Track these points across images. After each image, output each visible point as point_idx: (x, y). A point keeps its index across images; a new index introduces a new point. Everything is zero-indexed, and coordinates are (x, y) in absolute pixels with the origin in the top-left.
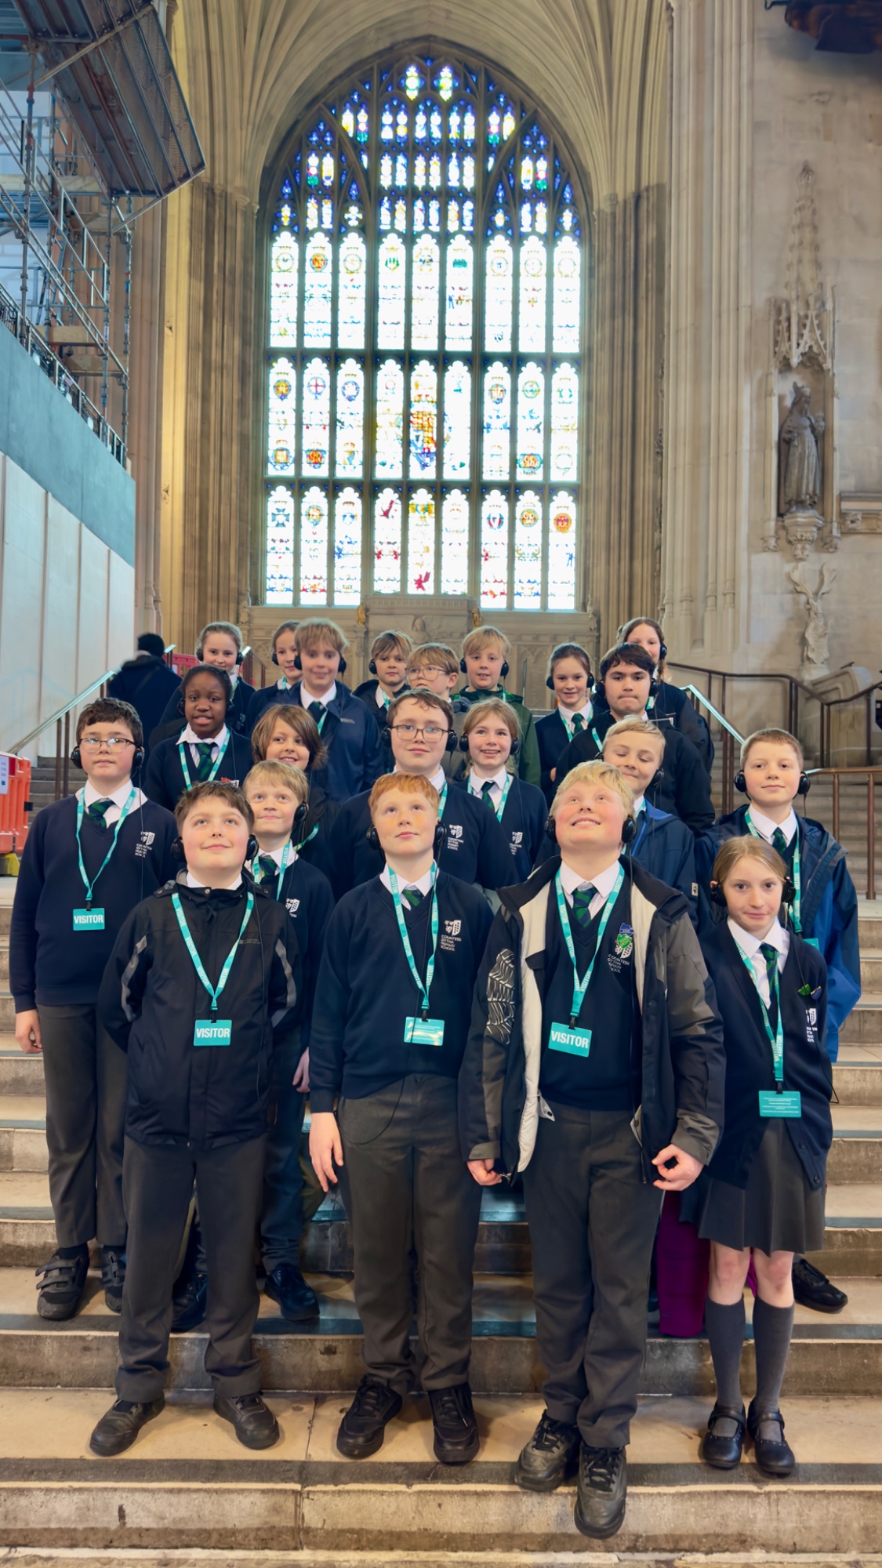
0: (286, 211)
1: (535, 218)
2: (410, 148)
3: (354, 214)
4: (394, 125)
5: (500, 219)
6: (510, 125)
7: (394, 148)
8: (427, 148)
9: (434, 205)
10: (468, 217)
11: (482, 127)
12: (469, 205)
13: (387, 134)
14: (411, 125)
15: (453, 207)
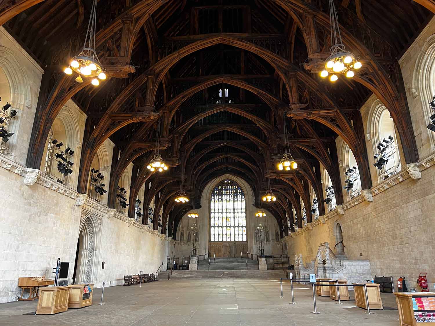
0: (213, 197)
1: (239, 197)
2: (226, 190)
3: (220, 197)
4: (224, 187)
5: (236, 197)
6: (236, 187)
7: (224, 190)
8: (228, 190)
9: (229, 196)
10: (232, 197)
11: (234, 187)
12: (232, 196)
13: (223, 188)
14: (226, 187)
15: (231, 196)
